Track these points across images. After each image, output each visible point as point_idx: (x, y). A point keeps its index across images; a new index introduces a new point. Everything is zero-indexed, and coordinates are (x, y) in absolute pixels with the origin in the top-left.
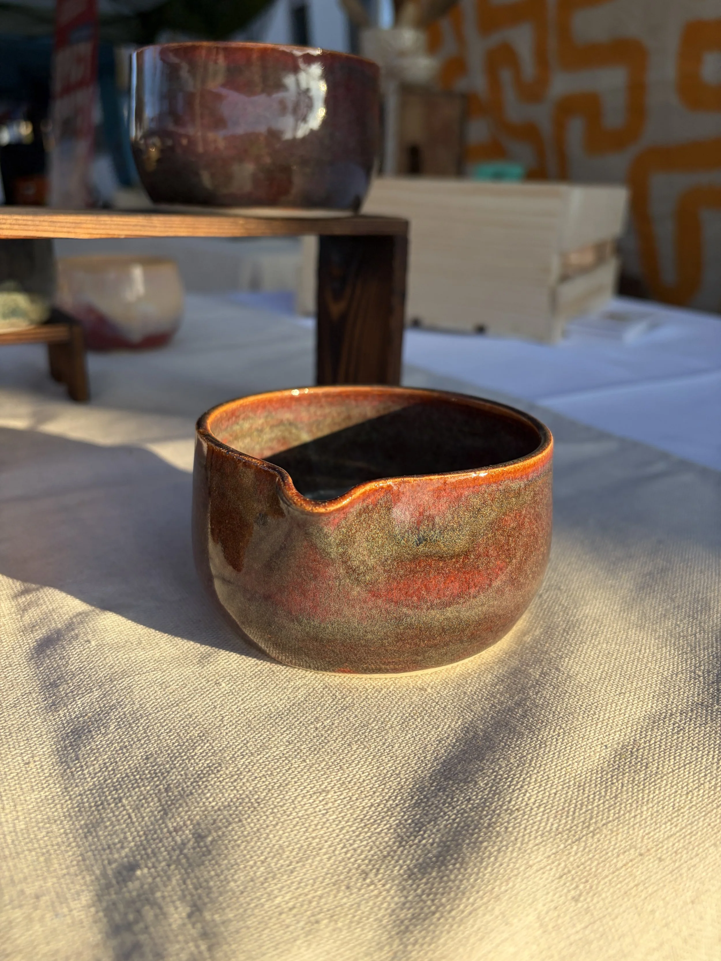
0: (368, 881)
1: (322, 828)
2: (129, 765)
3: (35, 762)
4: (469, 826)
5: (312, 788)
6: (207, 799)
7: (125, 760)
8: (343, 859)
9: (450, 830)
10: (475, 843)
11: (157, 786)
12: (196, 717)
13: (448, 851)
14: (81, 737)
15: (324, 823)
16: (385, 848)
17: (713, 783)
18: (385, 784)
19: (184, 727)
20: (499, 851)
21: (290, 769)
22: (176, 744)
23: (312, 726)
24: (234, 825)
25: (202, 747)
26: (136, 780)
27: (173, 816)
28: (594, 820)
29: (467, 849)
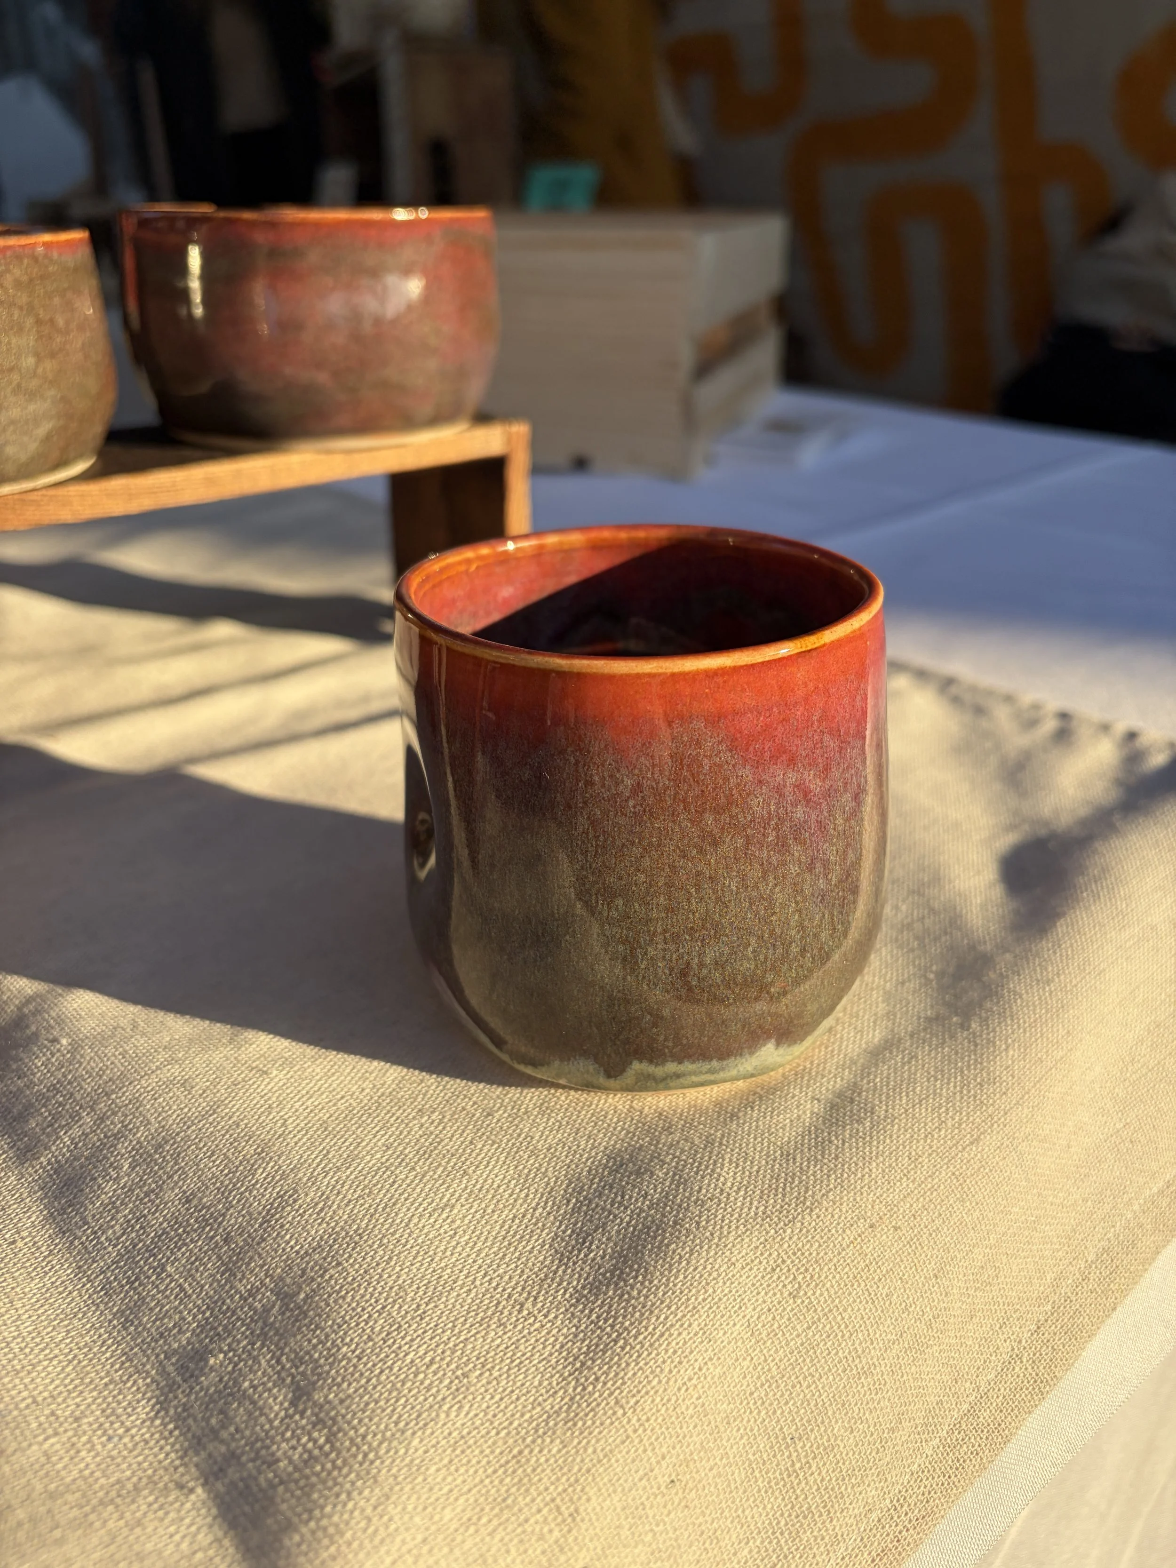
0: (525, 1312)
1: (452, 1254)
2: (165, 1216)
3: (23, 1239)
4: (649, 1228)
5: (430, 1204)
6: (288, 1243)
7: (156, 1211)
8: (487, 1290)
9: (625, 1236)
10: (659, 1248)
11: (212, 1238)
12: (246, 1125)
13: (625, 1262)
14: (82, 1190)
15: (454, 1248)
16: (540, 1270)
17: (957, 1119)
18: (528, 1188)
19: (231, 1144)
20: (691, 1252)
21: (394, 1182)
22: (226, 1171)
23: (415, 1122)
24: (332, 1272)
25: (265, 1169)
26: (180, 1235)
27: (243, 1276)
28: (810, 1193)
29: (650, 1256)
